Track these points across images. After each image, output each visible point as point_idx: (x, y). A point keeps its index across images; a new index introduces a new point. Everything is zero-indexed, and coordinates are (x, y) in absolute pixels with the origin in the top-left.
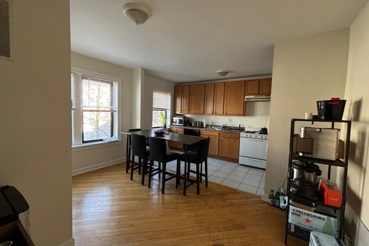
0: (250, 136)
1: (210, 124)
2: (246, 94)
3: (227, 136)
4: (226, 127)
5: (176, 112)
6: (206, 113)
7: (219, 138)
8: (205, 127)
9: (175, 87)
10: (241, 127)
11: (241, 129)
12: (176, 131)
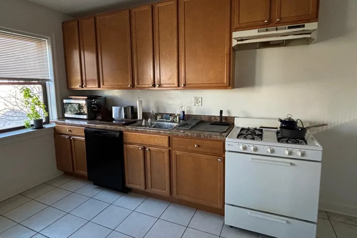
0: (256, 149)
1: (153, 110)
2: (236, 25)
3: (190, 148)
4: (189, 116)
5: (71, 85)
6: (138, 84)
7: (170, 151)
8: (141, 118)
9: (64, 25)
10: (223, 115)
11: (223, 121)
12: (69, 133)
